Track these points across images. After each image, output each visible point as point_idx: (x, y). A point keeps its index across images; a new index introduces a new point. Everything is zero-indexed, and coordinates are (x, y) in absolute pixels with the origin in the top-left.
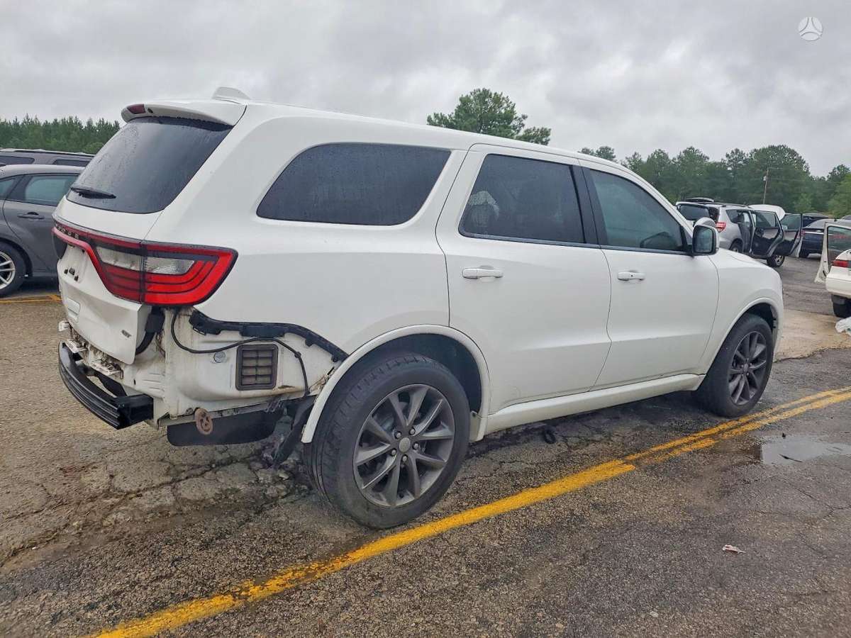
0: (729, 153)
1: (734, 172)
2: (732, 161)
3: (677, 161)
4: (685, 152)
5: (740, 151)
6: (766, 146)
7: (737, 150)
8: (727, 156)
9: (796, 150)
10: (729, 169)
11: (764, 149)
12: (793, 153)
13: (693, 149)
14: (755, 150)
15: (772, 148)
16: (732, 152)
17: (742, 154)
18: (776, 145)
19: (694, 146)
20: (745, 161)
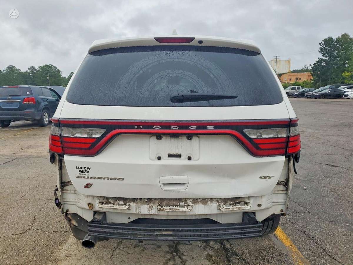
0: (29, 68)
1: (33, 76)
2: (31, 71)
3: (5, 71)
4: (8, 67)
5: (34, 66)
6: (44, 65)
7: (33, 67)
8: (29, 69)
9: (56, 66)
10: (31, 74)
11: (44, 66)
12: (55, 67)
13: (12, 66)
14: (40, 67)
15: (47, 65)
16: (31, 67)
17: (35, 68)
18: (48, 64)
19: (12, 65)
20: (37, 71)
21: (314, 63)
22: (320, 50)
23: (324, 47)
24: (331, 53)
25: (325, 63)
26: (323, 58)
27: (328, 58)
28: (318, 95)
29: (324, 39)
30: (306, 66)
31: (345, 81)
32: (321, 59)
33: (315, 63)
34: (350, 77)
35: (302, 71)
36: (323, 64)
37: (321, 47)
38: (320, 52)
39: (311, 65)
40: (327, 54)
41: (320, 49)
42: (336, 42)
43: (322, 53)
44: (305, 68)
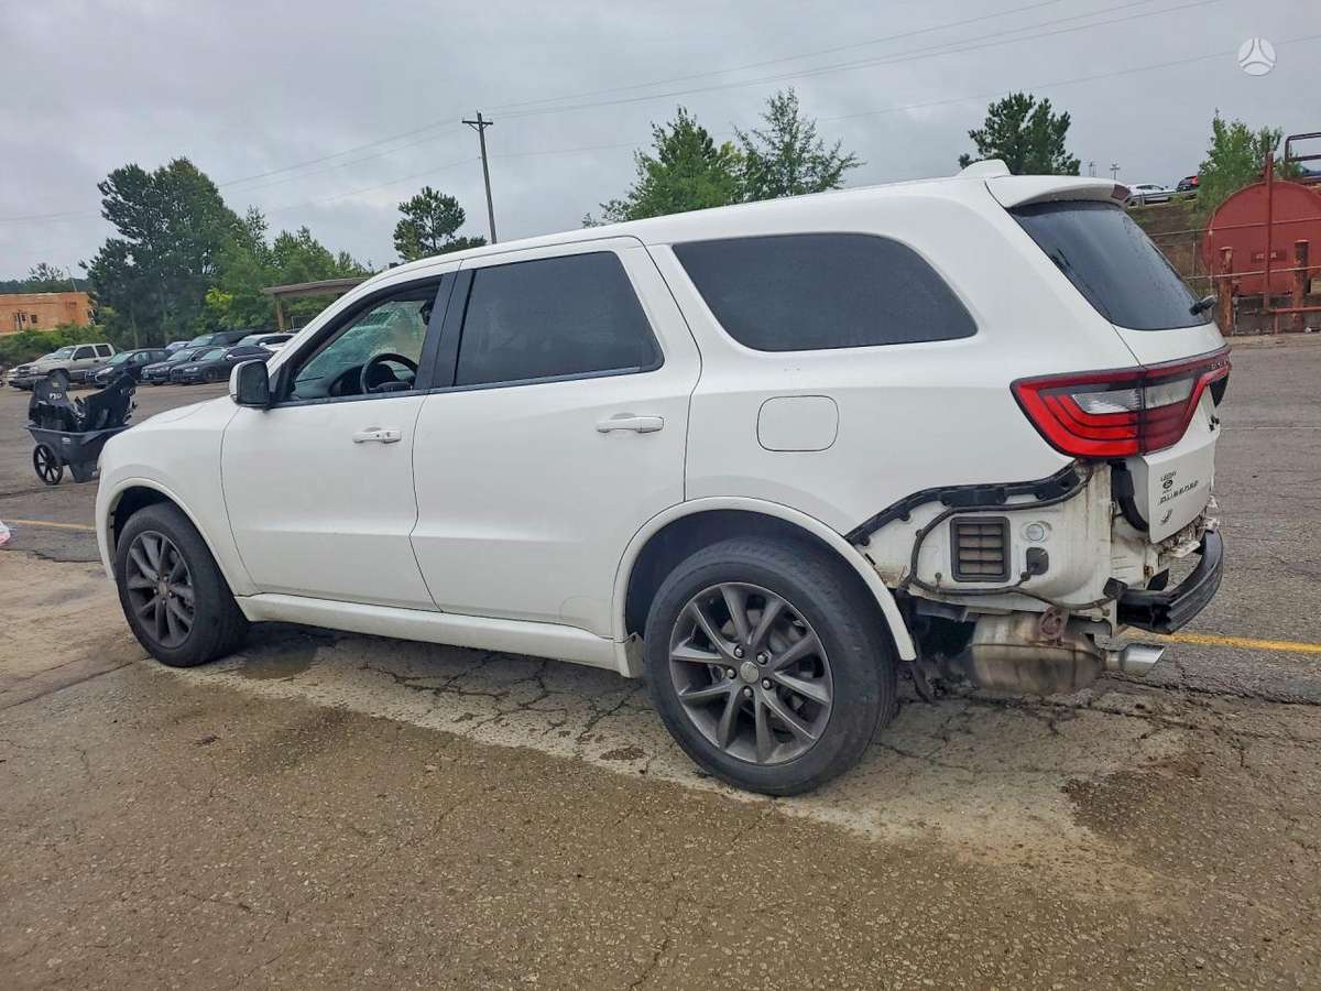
21: (96, 258)
22: (106, 211)
23: (120, 198)
24: (150, 225)
25: (135, 260)
26: (126, 239)
27: (139, 241)
28: (195, 369)
29: (112, 172)
30: (44, 267)
31: (221, 321)
32: (117, 241)
33: (100, 256)
34: (233, 307)
35: (33, 287)
36: (130, 261)
37: (109, 198)
38: (106, 216)
39: (83, 266)
40: (138, 226)
41: (106, 207)
42: (156, 187)
43: (117, 224)
44: (42, 274)
